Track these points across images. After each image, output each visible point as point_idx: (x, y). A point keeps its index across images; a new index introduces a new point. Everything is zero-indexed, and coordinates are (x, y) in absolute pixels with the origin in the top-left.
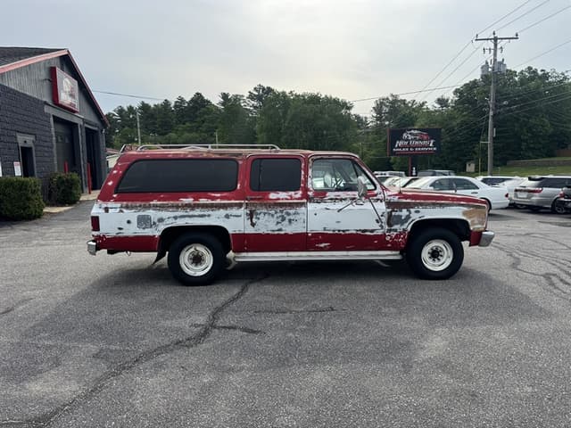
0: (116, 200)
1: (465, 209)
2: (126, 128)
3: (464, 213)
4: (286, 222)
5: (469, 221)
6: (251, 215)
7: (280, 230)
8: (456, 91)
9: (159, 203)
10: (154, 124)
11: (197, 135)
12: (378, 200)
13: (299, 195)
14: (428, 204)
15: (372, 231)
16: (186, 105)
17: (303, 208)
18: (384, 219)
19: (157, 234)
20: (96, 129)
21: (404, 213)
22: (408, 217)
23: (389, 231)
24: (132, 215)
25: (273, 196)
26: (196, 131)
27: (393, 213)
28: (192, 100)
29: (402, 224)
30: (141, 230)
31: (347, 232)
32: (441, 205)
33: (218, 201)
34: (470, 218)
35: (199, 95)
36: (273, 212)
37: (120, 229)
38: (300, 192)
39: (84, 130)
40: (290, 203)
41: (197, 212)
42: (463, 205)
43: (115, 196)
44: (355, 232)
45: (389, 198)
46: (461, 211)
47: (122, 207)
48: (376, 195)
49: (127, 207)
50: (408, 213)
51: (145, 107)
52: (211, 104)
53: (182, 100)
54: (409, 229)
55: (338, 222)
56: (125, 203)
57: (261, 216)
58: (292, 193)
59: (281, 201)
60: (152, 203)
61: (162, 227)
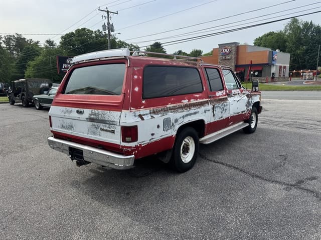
0: (146, 106)
4: (224, 111)
6: (213, 109)
7: (222, 117)
8: (62, 37)
9: (172, 105)
12: (244, 94)
13: (225, 93)
15: (245, 111)
17: (227, 101)
18: (247, 104)
19: (174, 133)
22: (251, 102)
24: (159, 119)
25: (217, 94)
27: (249, 100)
30: (165, 133)
33: (199, 101)
37: (153, 135)
38: (225, 91)
41: (193, 110)
43: (144, 102)
44: (241, 113)
47: (150, 113)
48: (243, 91)
49: (154, 112)
54: (251, 108)
56: (152, 108)
57: (217, 109)
58: (222, 91)
59: (220, 98)
60: (168, 106)
61: (177, 127)
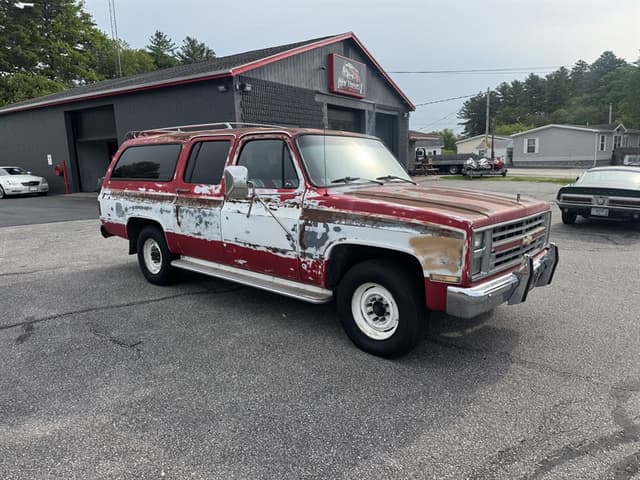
0: (109, 187)
1: (416, 233)
2: (508, 107)
3: (414, 242)
4: (203, 225)
5: (421, 259)
6: (177, 211)
7: (199, 234)
9: (129, 191)
10: (541, 99)
11: (596, 109)
12: (295, 204)
13: (217, 191)
14: (357, 219)
15: (284, 252)
16: (589, 70)
17: (218, 208)
18: (296, 236)
19: (125, 223)
20: (395, 113)
21: (320, 229)
22: (325, 236)
23: (304, 255)
24: (114, 202)
25: (197, 190)
26: (597, 105)
27: (307, 228)
28: (597, 63)
29: (318, 248)
30: (118, 219)
31: (258, 249)
32: (376, 222)
34: (424, 252)
35: (608, 56)
36: (192, 210)
37: (109, 215)
38: (220, 186)
39: (374, 116)
40: (210, 201)
41: (145, 204)
42: (414, 226)
43: (109, 182)
44: (265, 250)
45: (307, 202)
46: (408, 236)
48: (293, 197)
49: (113, 195)
50: (324, 230)
51: (533, 80)
52: (626, 65)
53: (582, 64)
54: (326, 257)
55: (248, 232)
56: (113, 189)
57: (184, 214)
58: (213, 187)
59: (202, 197)
60: (125, 191)
61: (127, 217)
